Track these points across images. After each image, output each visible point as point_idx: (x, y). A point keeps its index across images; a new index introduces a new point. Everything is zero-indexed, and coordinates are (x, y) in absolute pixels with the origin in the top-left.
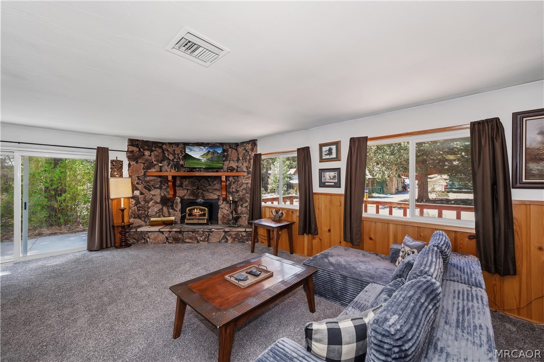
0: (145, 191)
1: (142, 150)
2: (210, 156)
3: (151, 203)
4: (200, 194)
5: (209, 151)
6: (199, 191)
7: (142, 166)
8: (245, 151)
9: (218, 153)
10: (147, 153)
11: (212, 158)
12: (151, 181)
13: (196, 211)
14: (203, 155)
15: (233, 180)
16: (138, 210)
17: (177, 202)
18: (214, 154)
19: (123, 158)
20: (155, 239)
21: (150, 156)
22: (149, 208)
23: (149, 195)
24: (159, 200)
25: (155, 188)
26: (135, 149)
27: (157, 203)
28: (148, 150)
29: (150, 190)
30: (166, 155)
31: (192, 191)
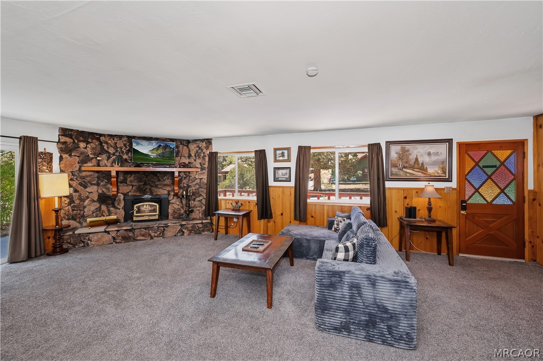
0: (80, 188)
1: (76, 141)
2: (160, 151)
3: (87, 202)
4: (147, 190)
5: (160, 146)
6: (147, 186)
7: (77, 159)
8: (198, 149)
9: (171, 148)
10: (82, 145)
11: (163, 153)
12: (87, 176)
13: (145, 207)
14: (153, 150)
15: (184, 176)
16: (73, 210)
17: (120, 200)
18: (165, 149)
19: (54, 149)
20: (98, 240)
21: (86, 148)
22: (84, 207)
23: (84, 192)
24: (96, 198)
25: (92, 184)
26: (68, 140)
27: (94, 201)
28: (83, 141)
29: (85, 187)
30: (105, 147)
31: (139, 187)
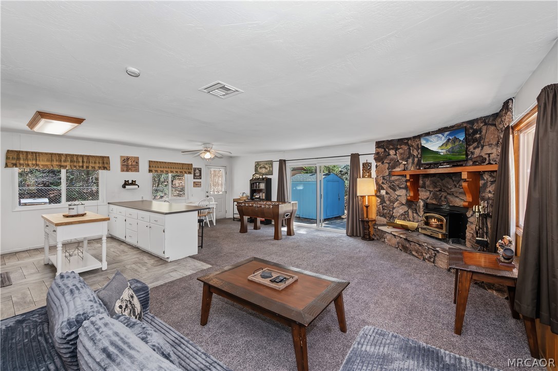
0: (390, 191)
1: (387, 150)
2: (450, 146)
3: (396, 203)
4: (443, 198)
5: (449, 139)
6: (443, 193)
7: (387, 165)
9: (460, 140)
10: (392, 152)
11: (452, 148)
12: (396, 180)
13: (433, 218)
14: (443, 145)
16: (383, 209)
17: (419, 206)
18: (454, 143)
19: (371, 159)
20: (390, 240)
21: (396, 155)
22: (394, 208)
23: (394, 195)
24: (404, 202)
25: (400, 188)
26: (381, 150)
27: (403, 204)
28: (392, 149)
29: (395, 190)
30: (411, 151)
31: (435, 193)
